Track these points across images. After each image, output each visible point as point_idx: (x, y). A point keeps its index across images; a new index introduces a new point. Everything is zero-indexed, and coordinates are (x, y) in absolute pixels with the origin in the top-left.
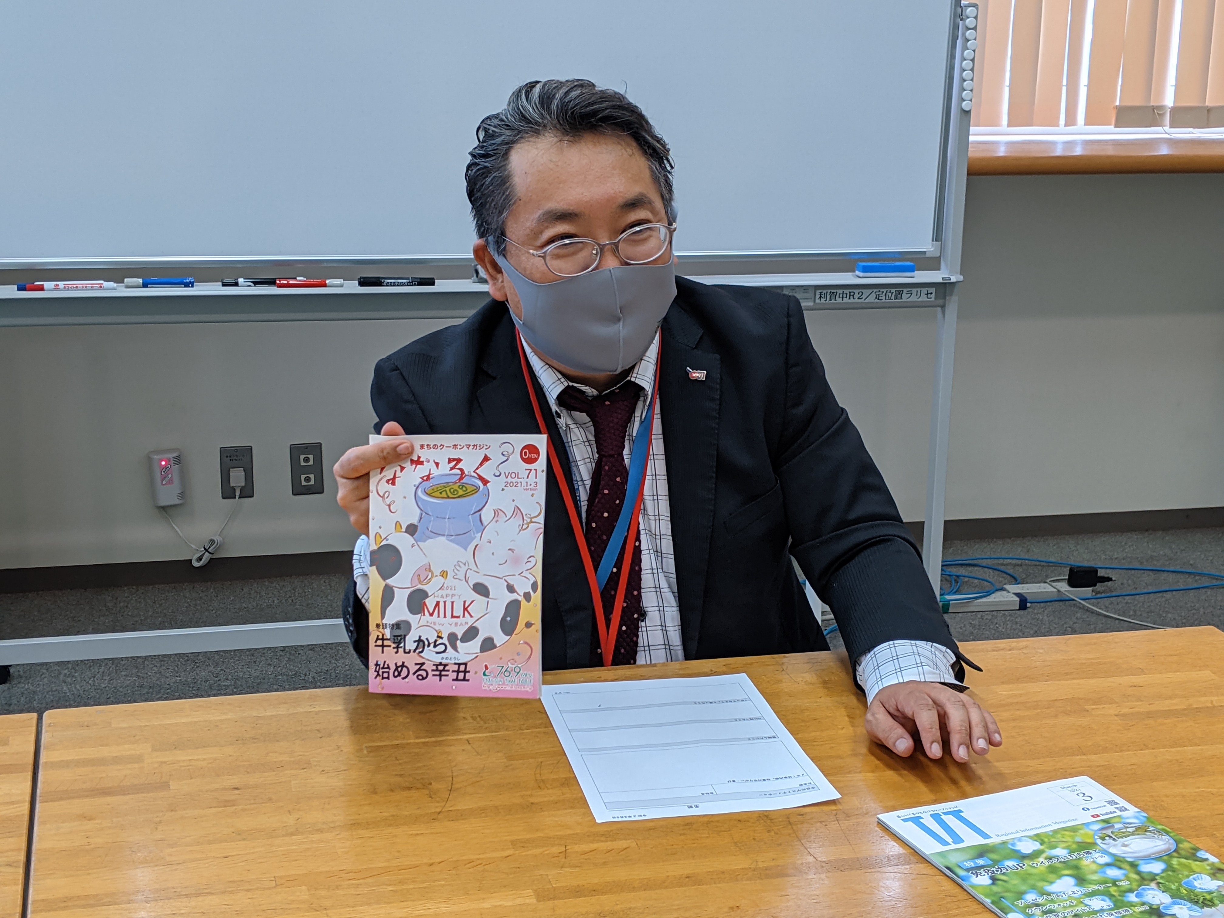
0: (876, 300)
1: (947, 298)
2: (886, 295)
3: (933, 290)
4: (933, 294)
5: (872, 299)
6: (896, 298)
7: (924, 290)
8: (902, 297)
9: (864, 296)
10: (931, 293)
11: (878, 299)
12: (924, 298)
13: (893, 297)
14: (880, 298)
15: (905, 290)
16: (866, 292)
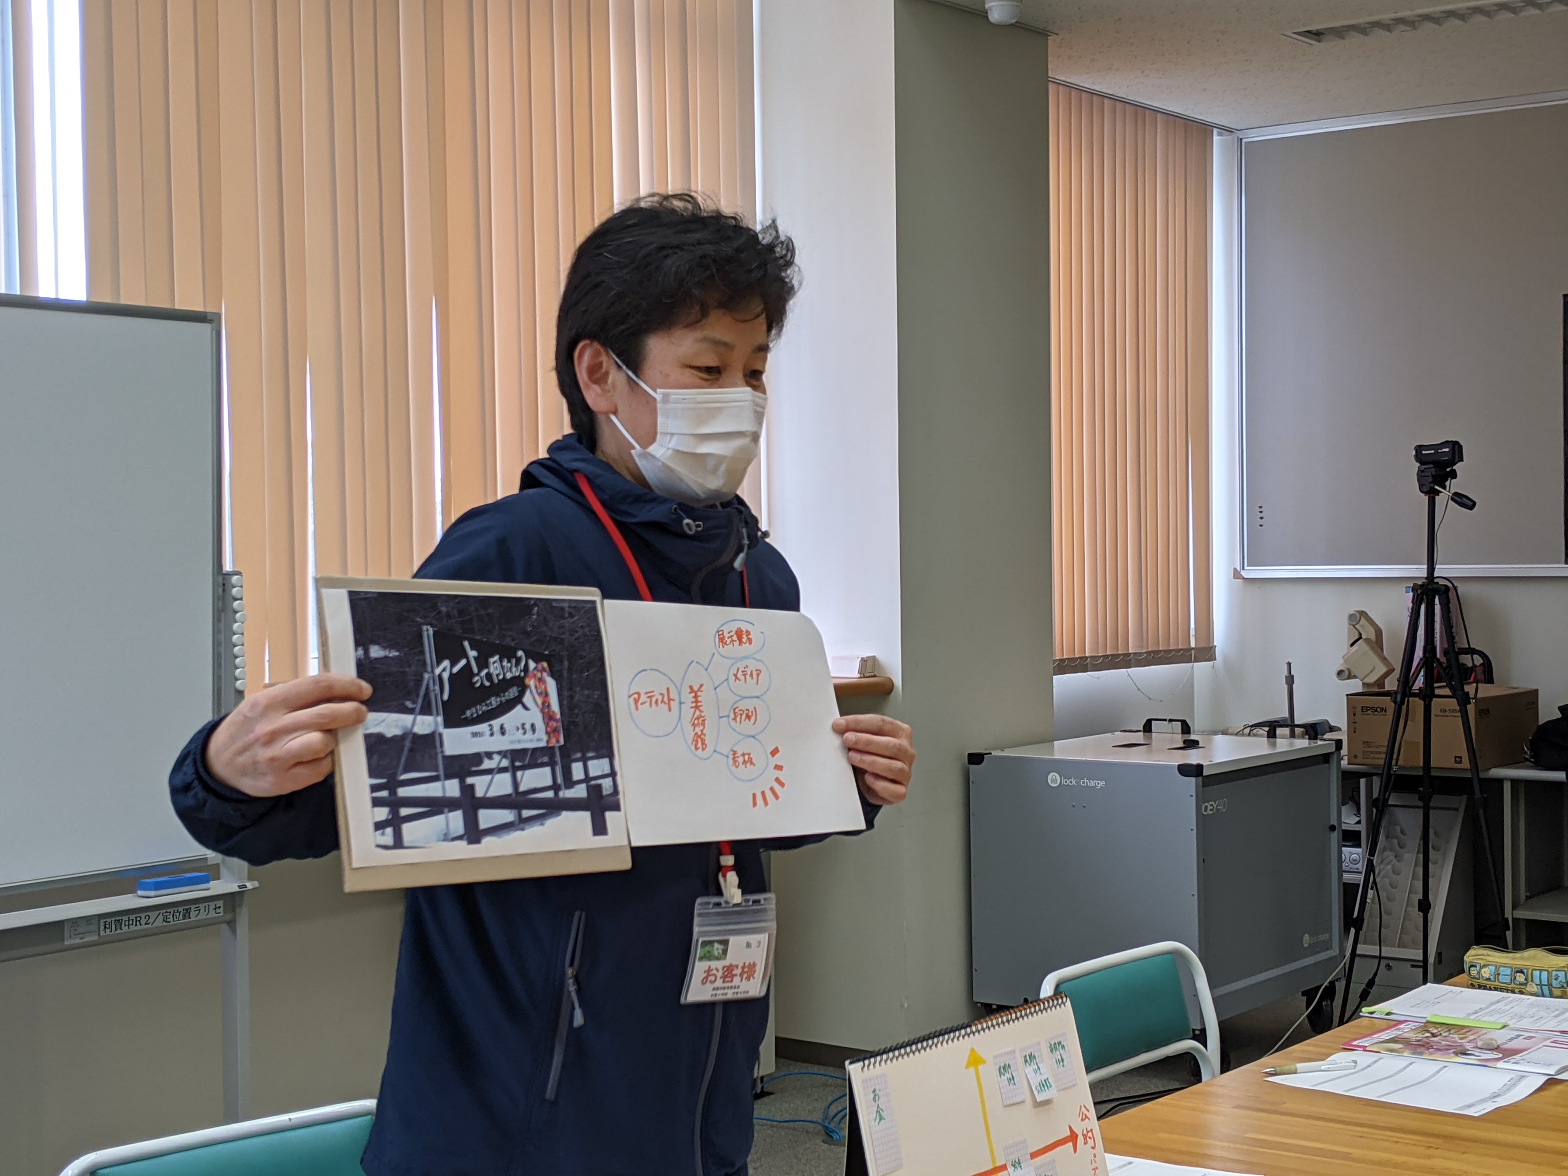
0: (165, 923)
1: (237, 910)
2: (173, 915)
3: (220, 903)
4: (222, 908)
5: (159, 922)
6: (184, 917)
7: (212, 905)
8: (191, 916)
9: (151, 921)
10: (220, 907)
11: (167, 922)
12: (213, 914)
13: (181, 918)
14: (168, 920)
15: (193, 907)
16: (153, 915)
